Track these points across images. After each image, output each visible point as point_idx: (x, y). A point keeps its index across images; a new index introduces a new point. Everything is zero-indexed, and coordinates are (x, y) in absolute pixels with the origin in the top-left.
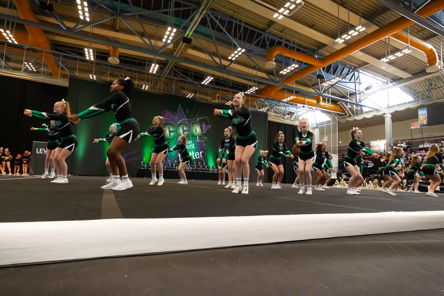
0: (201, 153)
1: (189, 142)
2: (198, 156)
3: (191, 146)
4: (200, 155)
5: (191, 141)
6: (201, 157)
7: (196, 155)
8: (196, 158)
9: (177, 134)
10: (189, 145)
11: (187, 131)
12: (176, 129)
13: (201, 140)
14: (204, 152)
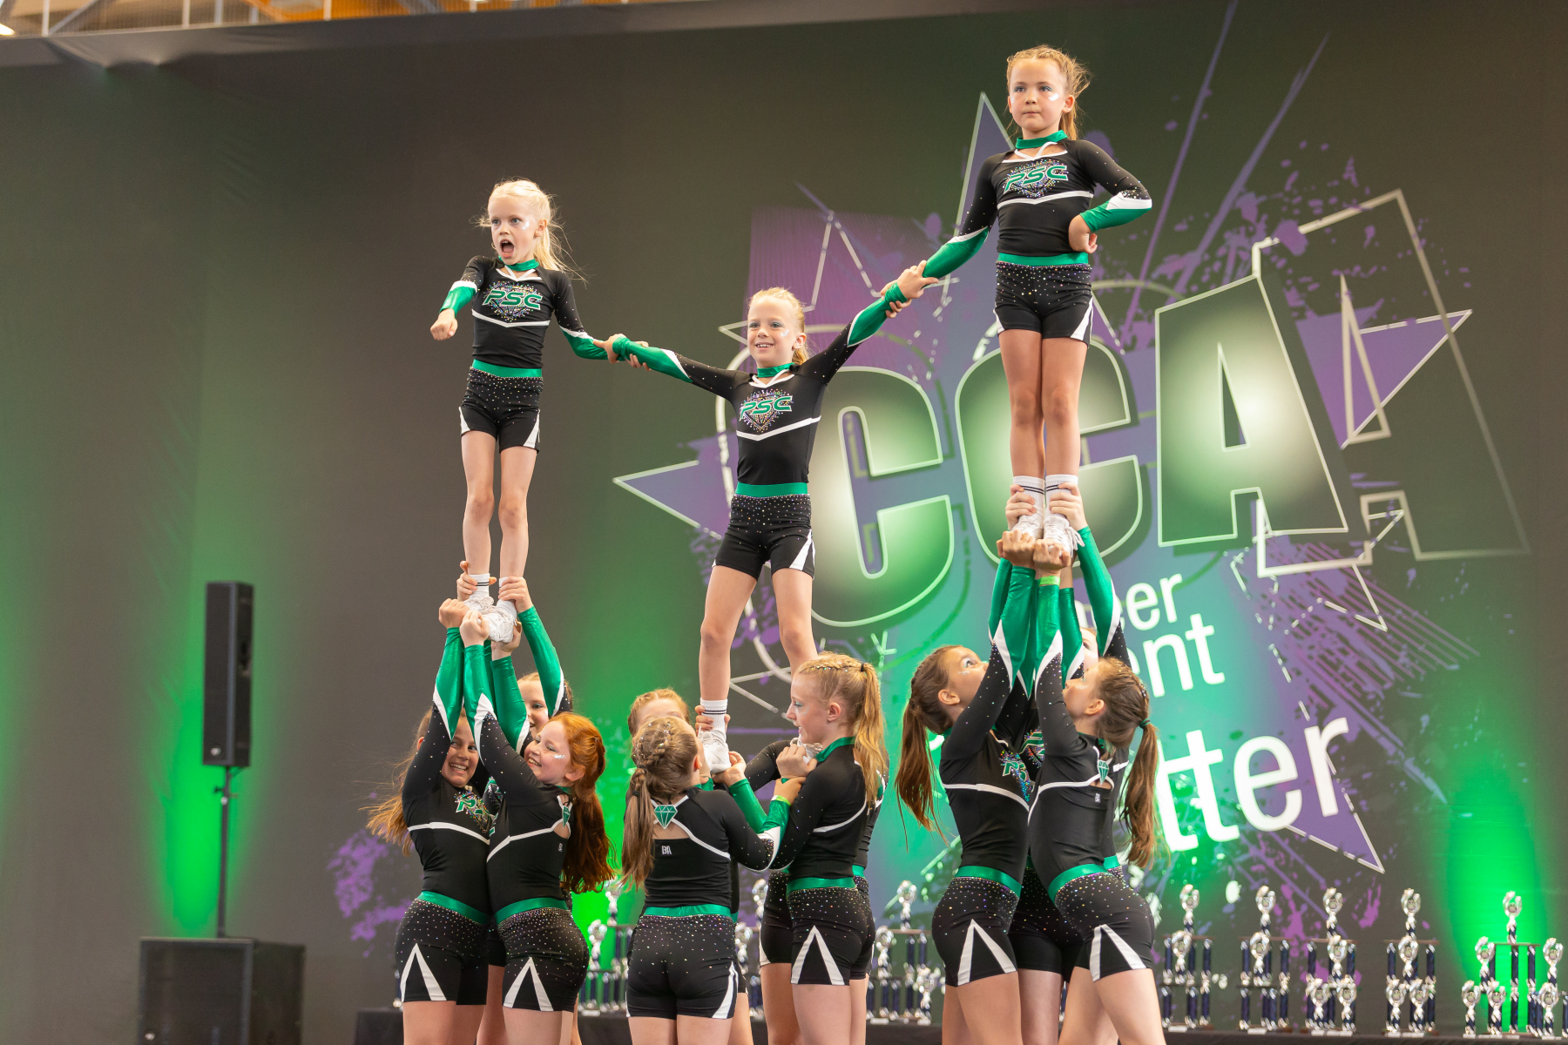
0: (1317, 741)
3: (1166, 655)
5: (1167, 585)
6: (1329, 806)
9: (960, 509)
11: (1100, 445)
12: (951, 452)
13: (1310, 548)
14: (1373, 733)
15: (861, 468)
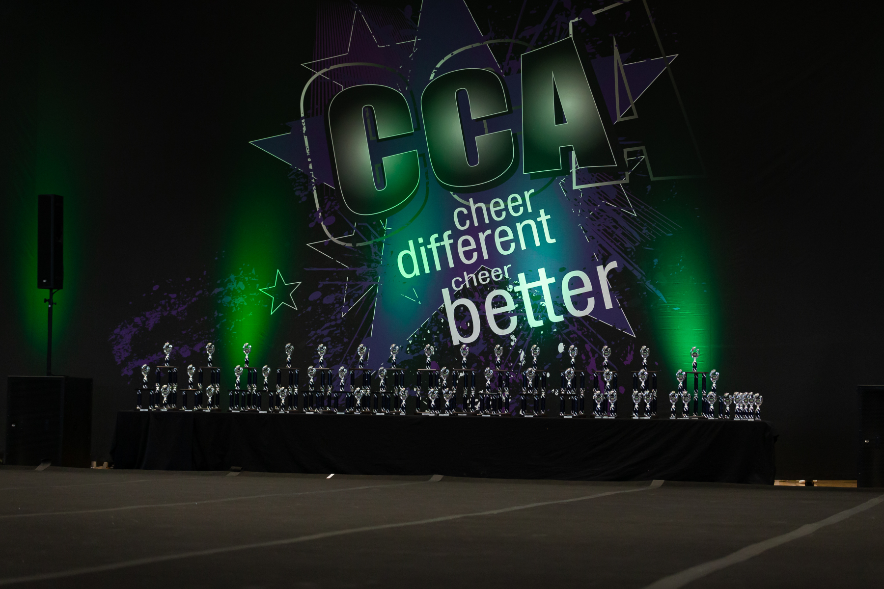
0: (602, 273)
1: (510, 205)
2: (579, 302)
3: (527, 230)
4: (596, 292)
5: (527, 195)
6: (609, 305)
7: (567, 295)
8: (569, 318)
9: (423, 156)
10: (511, 222)
11: (494, 123)
12: (419, 127)
13: (598, 175)
14: (630, 268)
15: (373, 136)
